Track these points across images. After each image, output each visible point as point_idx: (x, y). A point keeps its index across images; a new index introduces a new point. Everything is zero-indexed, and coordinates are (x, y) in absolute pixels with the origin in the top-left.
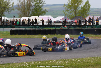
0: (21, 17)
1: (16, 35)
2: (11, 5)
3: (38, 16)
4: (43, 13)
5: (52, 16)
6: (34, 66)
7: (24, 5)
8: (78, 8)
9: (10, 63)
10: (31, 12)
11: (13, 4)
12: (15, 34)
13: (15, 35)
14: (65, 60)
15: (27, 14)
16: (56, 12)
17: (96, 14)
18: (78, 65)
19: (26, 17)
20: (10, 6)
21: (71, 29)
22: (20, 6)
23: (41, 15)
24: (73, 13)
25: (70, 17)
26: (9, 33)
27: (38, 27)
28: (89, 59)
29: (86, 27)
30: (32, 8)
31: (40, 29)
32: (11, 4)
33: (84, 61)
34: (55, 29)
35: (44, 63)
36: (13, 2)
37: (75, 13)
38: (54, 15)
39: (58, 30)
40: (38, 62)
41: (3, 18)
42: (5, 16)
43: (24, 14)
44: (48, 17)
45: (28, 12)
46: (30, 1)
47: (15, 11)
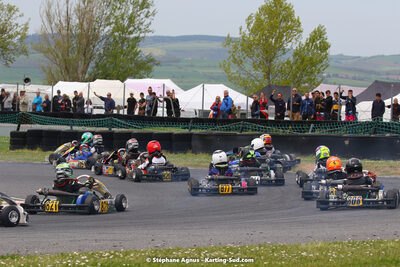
0: (53, 82)
1: (37, 152)
2: (18, 33)
3: (122, 81)
4: (142, 69)
5: (175, 82)
7: (69, 36)
8: (280, 52)
9: (18, 256)
10: (92, 64)
11: (26, 29)
12: (32, 147)
13: (31, 151)
14: (231, 249)
15: (77, 71)
16: (192, 66)
17: (347, 77)
20: (11, 37)
22: (50, 39)
23: (134, 78)
24: (260, 73)
25: (246, 88)
26: (8, 141)
27: (123, 122)
28: (320, 250)
29: (308, 129)
30: (99, 49)
31: (130, 130)
32: (19, 29)
33: (304, 254)
34: (187, 131)
36: (27, 24)
37: (268, 74)
38: (183, 77)
39: (199, 135)
43: (67, 69)
44: (160, 85)
45: (81, 64)
46: (91, 21)
47: (31, 56)
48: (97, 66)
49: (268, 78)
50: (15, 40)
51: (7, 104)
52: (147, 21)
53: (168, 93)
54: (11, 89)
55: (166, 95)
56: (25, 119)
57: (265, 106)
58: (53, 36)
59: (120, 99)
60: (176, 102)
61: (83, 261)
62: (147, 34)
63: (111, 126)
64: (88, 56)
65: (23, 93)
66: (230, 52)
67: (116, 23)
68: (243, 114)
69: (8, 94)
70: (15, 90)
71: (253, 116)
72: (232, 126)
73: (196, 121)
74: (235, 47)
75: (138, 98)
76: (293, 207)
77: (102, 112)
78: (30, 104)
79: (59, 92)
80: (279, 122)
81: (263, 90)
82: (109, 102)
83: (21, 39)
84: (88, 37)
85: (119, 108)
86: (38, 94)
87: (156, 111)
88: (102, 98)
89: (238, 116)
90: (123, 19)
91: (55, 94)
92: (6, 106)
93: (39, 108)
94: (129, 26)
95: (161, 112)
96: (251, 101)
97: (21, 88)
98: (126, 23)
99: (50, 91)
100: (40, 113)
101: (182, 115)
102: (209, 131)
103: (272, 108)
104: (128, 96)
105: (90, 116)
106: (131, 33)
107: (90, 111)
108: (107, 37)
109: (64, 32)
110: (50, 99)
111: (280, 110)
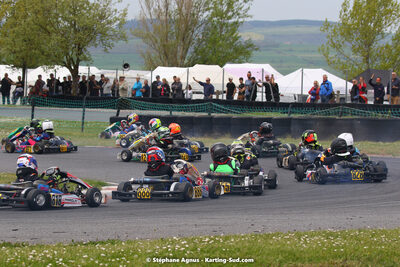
0: (152, 67)
2: (117, 19)
3: (221, 66)
4: (241, 53)
5: (273, 67)
6: (213, 252)
7: (168, 22)
8: (380, 36)
9: (119, 242)
10: (191, 49)
11: (125, 15)
14: (331, 234)
15: (175, 56)
16: (291, 50)
18: (381, 251)
19: (172, 66)
20: (110, 23)
21: (350, 117)
22: (150, 25)
23: (233, 62)
24: (359, 58)
25: (345, 72)
27: (222, 107)
30: (198, 33)
31: (230, 115)
32: (117, 15)
34: (286, 115)
35: (249, 242)
36: (126, 10)
37: (367, 58)
38: (281, 61)
39: (299, 120)
40: (227, 238)
41: (83, 70)
42: (89, 62)
43: (166, 55)
44: (259, 70)
45: (180, 50)
46: (189, 6)
47: (130, 41)
48: (195, 52)
49: (368, 62)
50: (114, 26)
51: (107, 90)
52: (246, 6)
53: (267, 78)
54: (111, 75)
55: (265, 80)
56: (124, 104)
57: (364, 90)
58: (152, 21)
59: (219, 84)
60: (276, 87)
61: (183, 246)
62: (246, 19)
63: (210, 111)
64: (187, 42)
65: (122, 79)
66: (328, 37)
67: (215, 8)
68: (343, 99)
69: (107, 80)
70: (114, 76)
71: (352, 100)
72: (331, 110)
73: (295, 105)
74: (334, 32)
75: (237, 83)
76: (393, 191)
77: (202, 97)
78: (129, 90)
79: (158, 77)
80: (378, 106)
81: (362, 74)
82: (208, 87)
83: (120, 24)
84: (186, 22)
85: (218, 93)
86: (138, 80)
87: (255, 96)
88: (201, 83)
89: (337, 100)
90: (222, 5)
91: (154, 79)
92: (105, 92)
93: (138, 94)
94: (228, 11)
95: (261, 97)
96: (350, 86)
97: (121, 73)
98: (225, 8)
99: (149, 77)
100: (139, 99)
101: (282, 100)
102: (309, 115)
103: (371, 92)
104: (227, 82)
105: (190, 101)
106: (230, 18)
107: (189, 97)
108: (205, 22)
109: (163, 18)
110: (150, 84)
111: (379, 94)
